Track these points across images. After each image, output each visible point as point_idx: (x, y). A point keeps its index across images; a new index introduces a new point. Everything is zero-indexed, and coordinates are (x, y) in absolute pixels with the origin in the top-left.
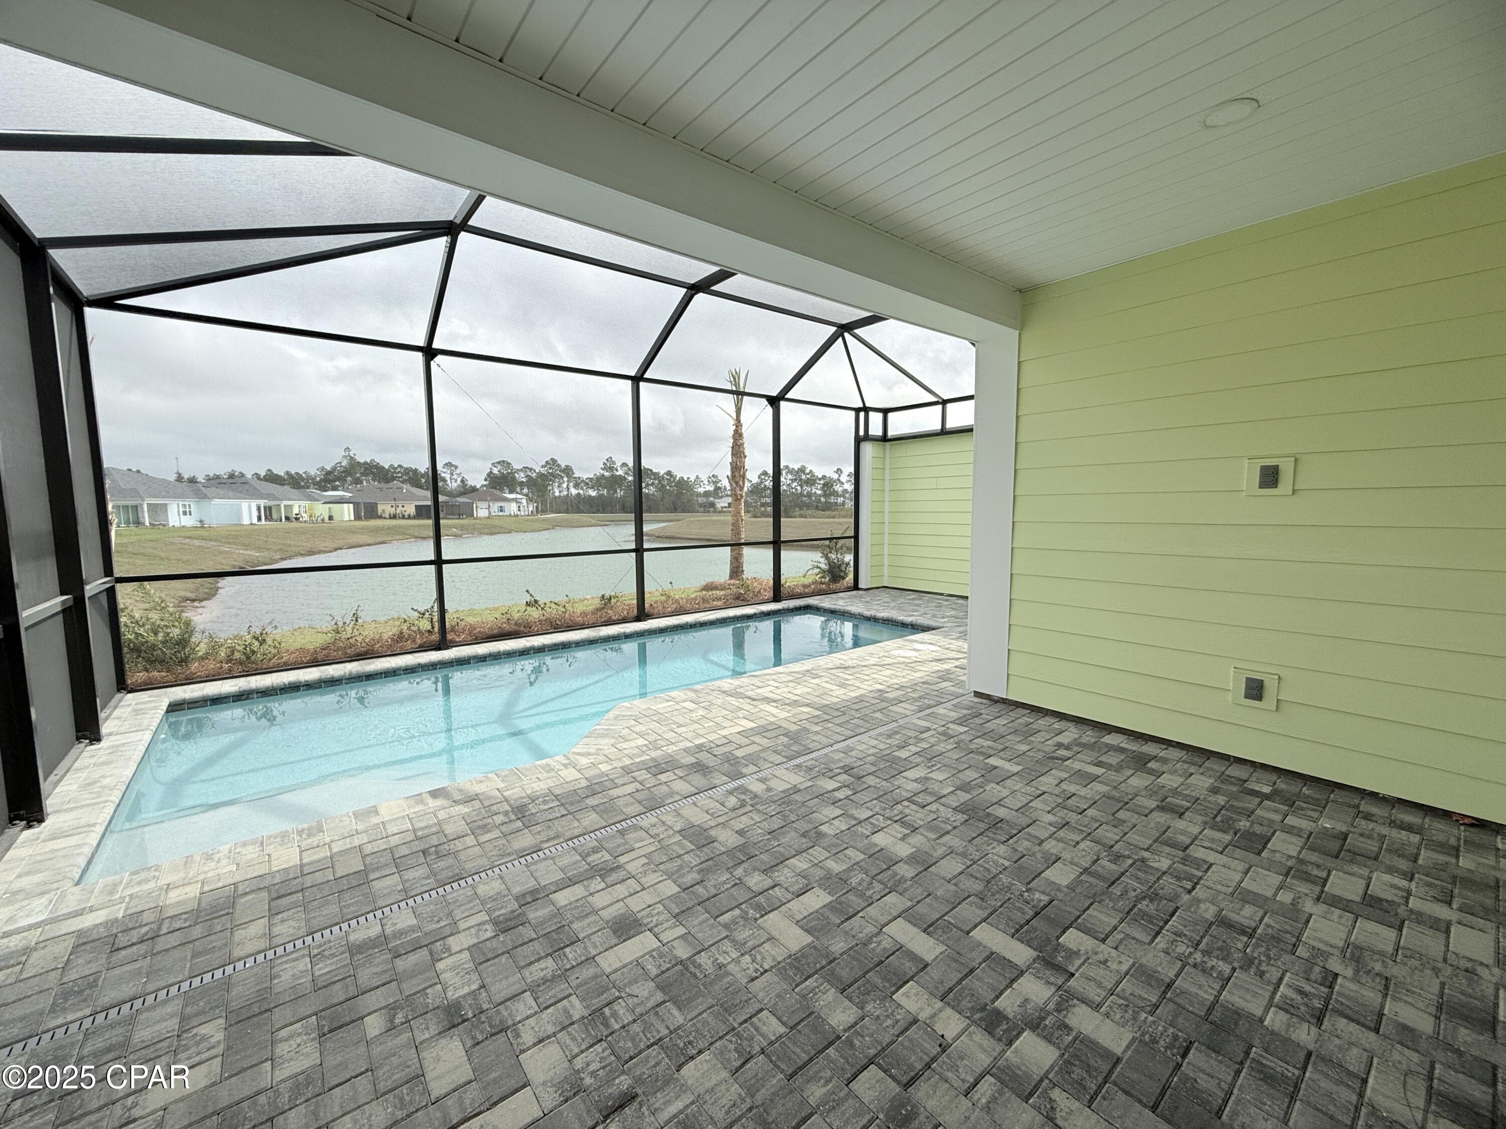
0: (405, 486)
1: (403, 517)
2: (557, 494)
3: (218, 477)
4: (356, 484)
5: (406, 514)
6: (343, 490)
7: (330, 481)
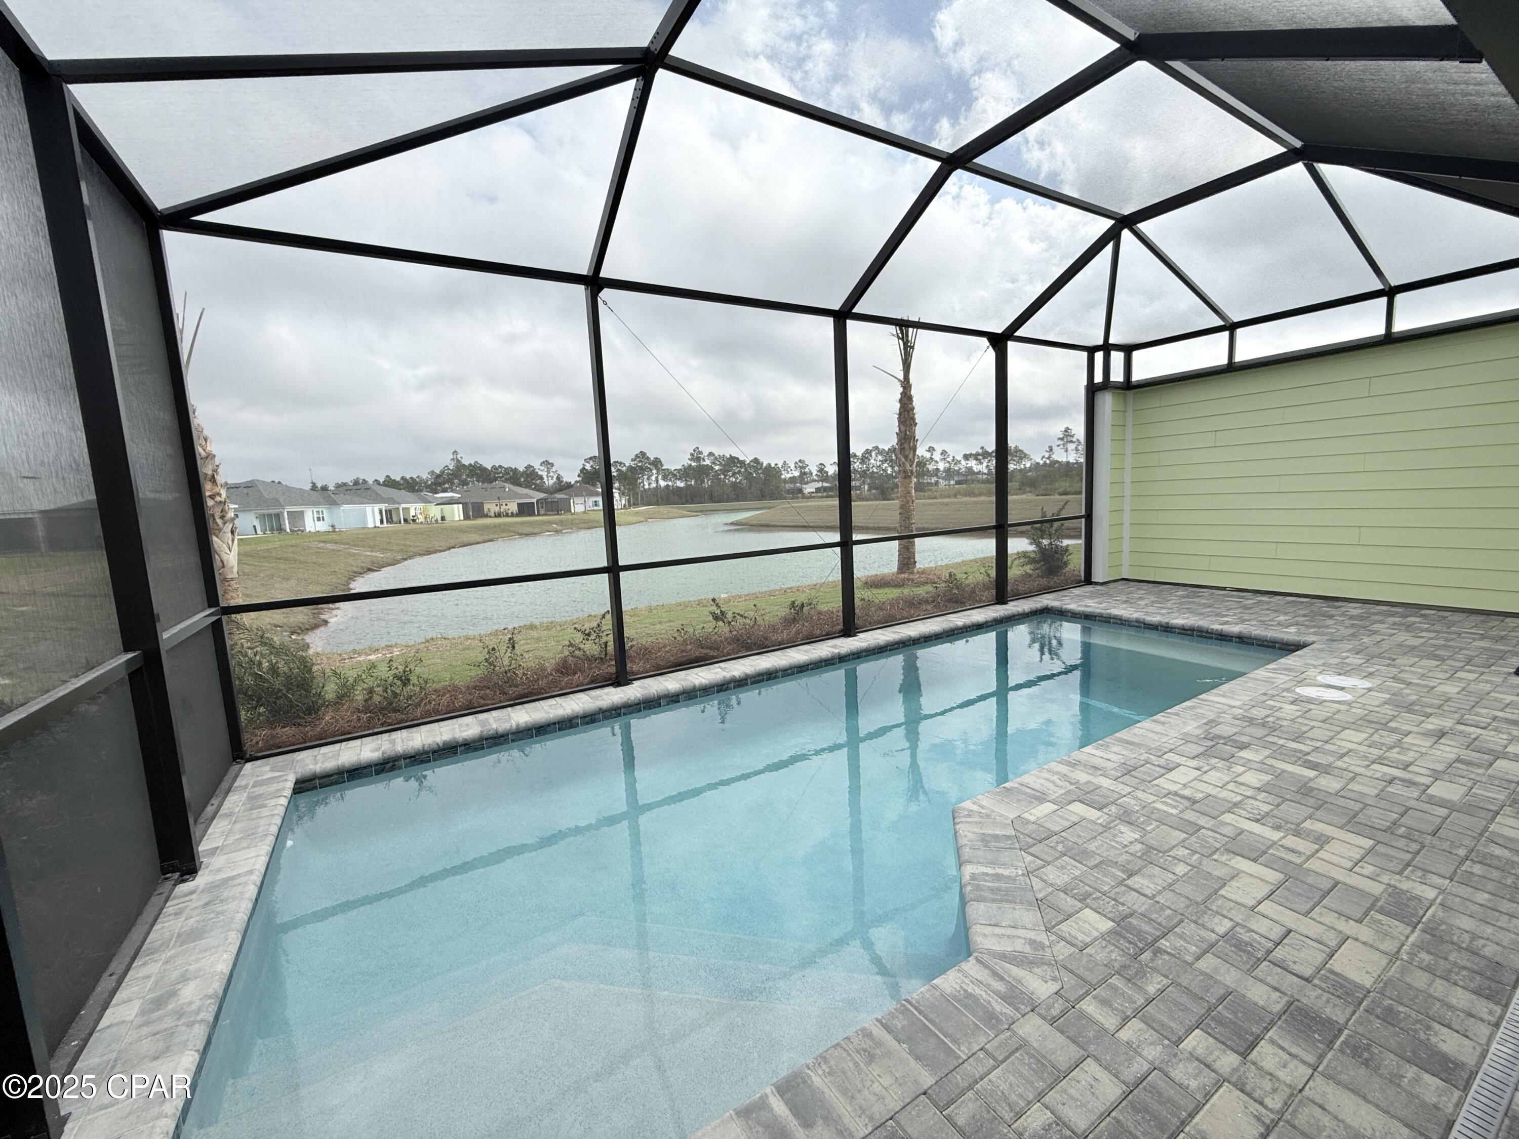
0: (507, 485)
1: (507, 515)
2: (647, 487)
3: (345, 484)
4: (463, 485)
5: (510, 512)
6: (452, 491)
7: (440, 484)
